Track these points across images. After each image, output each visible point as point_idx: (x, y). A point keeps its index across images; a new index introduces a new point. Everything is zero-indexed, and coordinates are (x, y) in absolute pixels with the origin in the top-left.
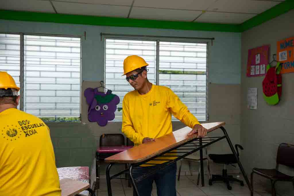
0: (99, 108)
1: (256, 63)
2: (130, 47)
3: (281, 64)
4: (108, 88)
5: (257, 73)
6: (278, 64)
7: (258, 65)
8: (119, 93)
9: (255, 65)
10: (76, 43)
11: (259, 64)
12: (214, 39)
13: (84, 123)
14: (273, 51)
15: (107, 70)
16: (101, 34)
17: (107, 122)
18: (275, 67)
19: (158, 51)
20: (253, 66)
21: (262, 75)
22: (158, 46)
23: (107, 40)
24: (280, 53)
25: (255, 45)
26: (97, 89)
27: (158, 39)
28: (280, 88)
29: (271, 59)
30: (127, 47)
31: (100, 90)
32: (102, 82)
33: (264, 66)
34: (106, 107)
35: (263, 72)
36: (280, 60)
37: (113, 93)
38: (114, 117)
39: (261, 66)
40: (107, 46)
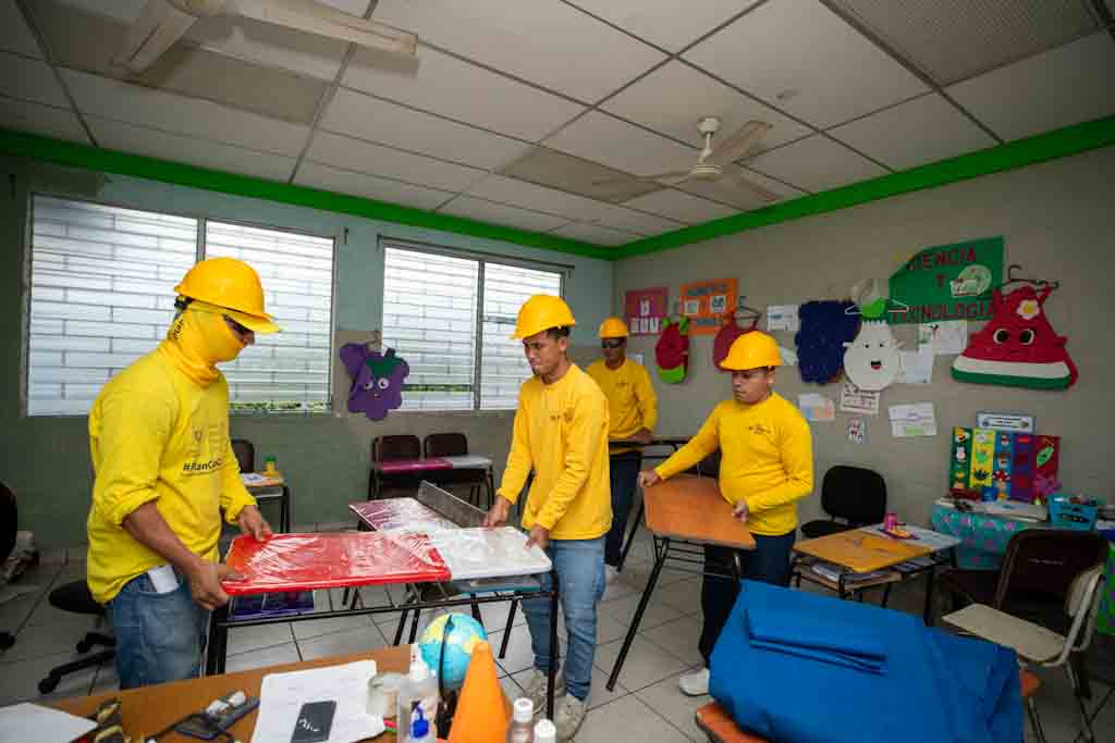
0: (371, 386)
1: (642, 314)
2: (429, 267)
3: (689, 320)
4: (386, 345)
5: (644, 331)
6: (684, 320)
7: (644, 317)
8: (408, 354)
9: (641, 317)
10: (323, 248)
11: (649, 317)
12: (573, 267)
13: (339, 415)
14: (674, 298)
15: (387, 309)
16: (379, 236)
17: (386, 411)
18: (677, 324)
19: (481, 279)
20: (635, 319)
21: (654, 335)
22: (482, 270)
23: (388, 250)
24: (686, 304)
25: (639, 285)
26: (366, 345)
27: (483, 258)
28: (686, 357)
29: (670, 311)
30: (422, 267)
31: (372, 348)
32: (378, 332)
33: (657, 320)
34: (384, 383)
35: (654, 329)
36: (686, 314)
37: (397, 355)
38: (400, 404)
39: (652, 320)
40: (388, 261)
